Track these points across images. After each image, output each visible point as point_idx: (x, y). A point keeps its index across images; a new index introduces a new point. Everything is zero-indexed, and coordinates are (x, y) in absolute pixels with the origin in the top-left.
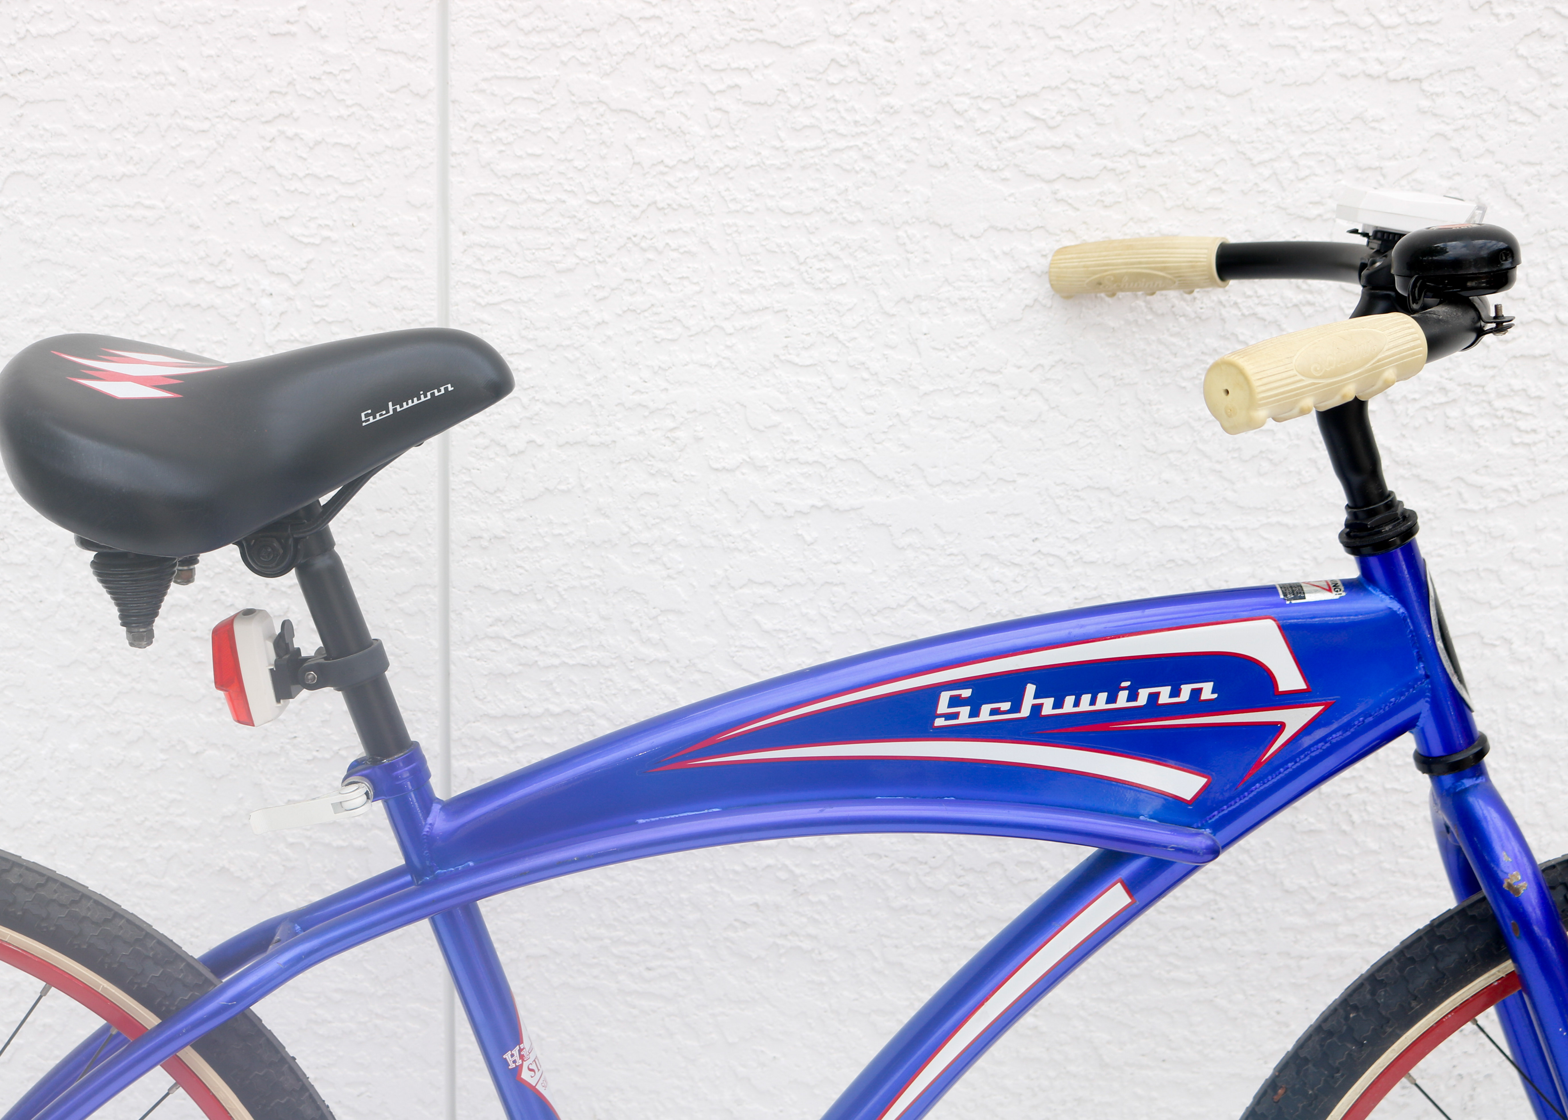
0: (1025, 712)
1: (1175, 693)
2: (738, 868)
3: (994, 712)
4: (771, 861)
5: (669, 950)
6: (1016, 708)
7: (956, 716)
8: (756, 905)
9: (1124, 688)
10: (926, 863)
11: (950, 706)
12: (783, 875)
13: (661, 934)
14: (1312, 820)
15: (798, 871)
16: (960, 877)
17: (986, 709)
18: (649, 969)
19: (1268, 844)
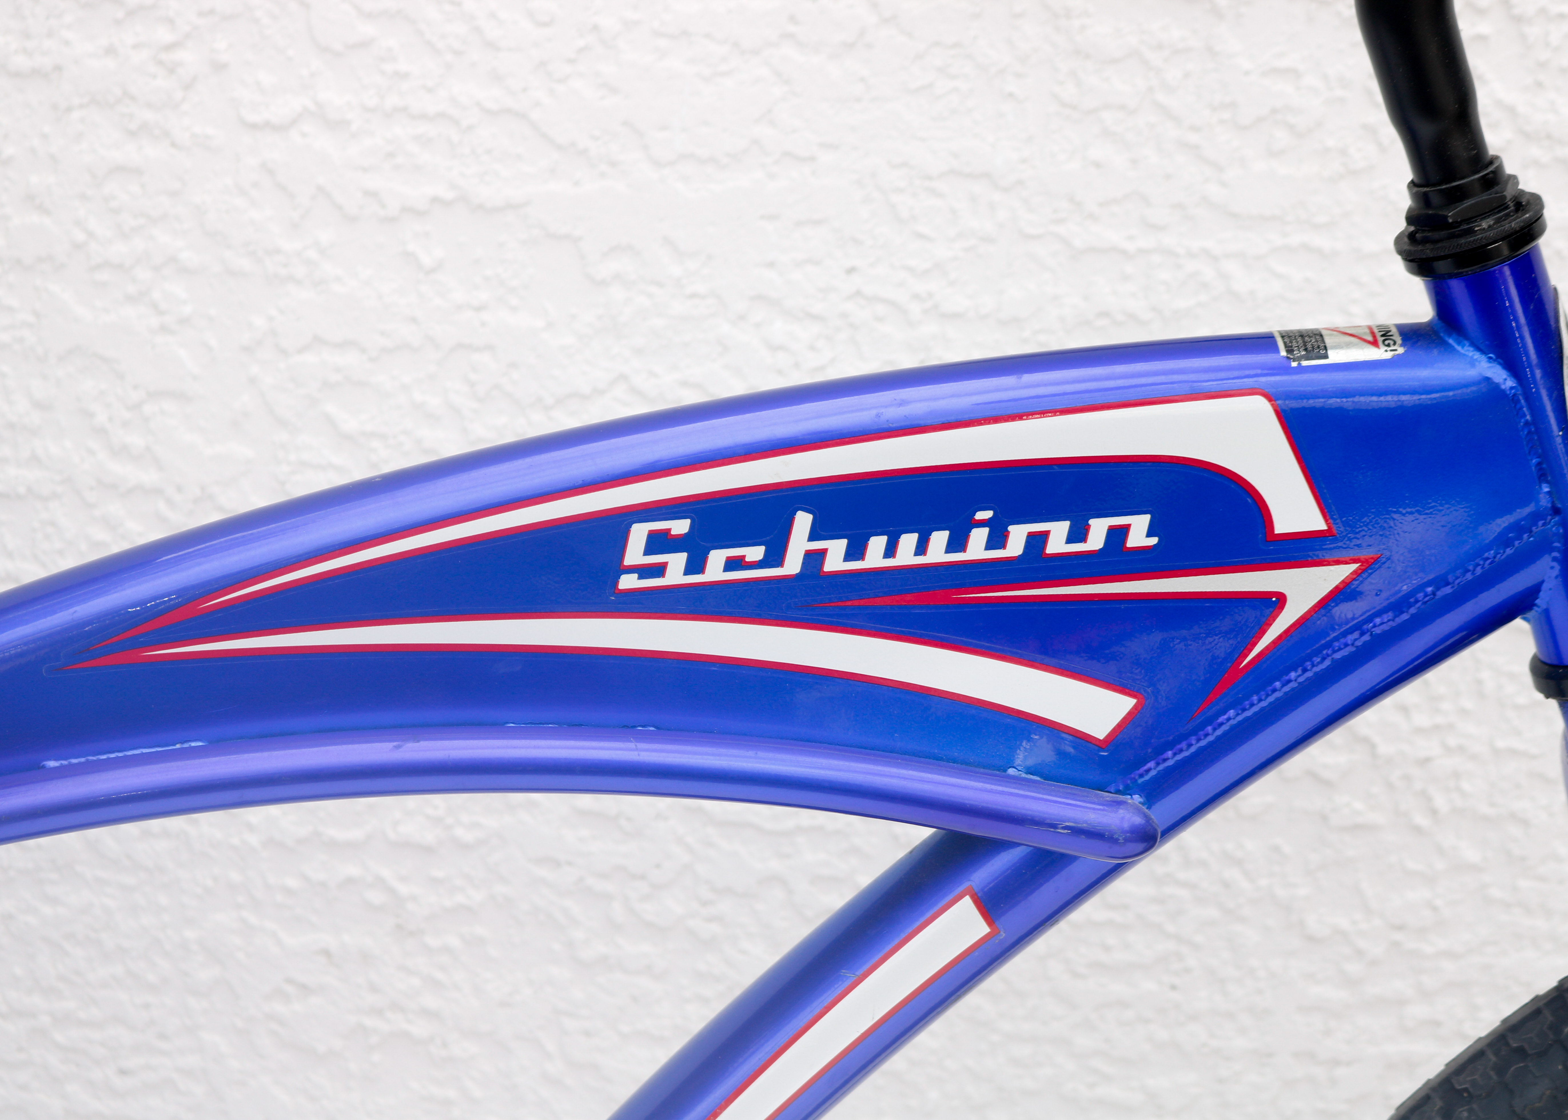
0: (793, 564)
1: (1078, 534)
2: (292, 882)
3: (732, 564)
4: (353, 870)
5: (162, 1036)
6: (775, 556)
7: (659, 570)
8: (326, 953)
9: (982, 523)
10: (643, 877)
11: (648, 551)
12: (376, 897)
13: (147, 1006)
14: (1358, 805)
15: (404, 889)
16: (705, 903)
17: (717, 559)
18: (123, 1072)
19: (1276, 849)
